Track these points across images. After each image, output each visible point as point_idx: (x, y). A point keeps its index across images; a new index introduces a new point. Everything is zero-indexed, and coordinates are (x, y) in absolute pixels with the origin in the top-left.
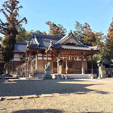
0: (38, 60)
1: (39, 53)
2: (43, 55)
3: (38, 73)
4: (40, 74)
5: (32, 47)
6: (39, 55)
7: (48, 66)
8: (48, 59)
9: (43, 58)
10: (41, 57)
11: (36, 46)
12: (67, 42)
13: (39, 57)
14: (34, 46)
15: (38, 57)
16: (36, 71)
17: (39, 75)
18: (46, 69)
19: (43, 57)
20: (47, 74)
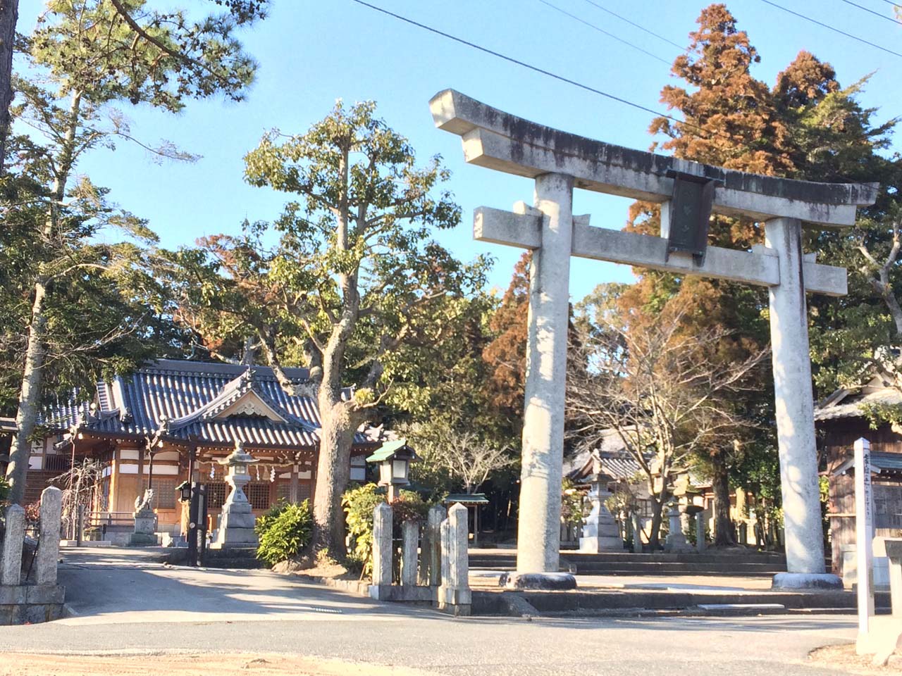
0: (120, 476)
1: (126, 447)
2: (141, 455)
3: (113, 526)
4: (122, 529)
5: (98, 425)
6: (125, 454)
7: (144, 503)
8: (153, 473)
9: (141, 469)
10: (134, 462)
11: (115, 420)
12: (234, 412)
13: (125, 461)
14: (105, 422)
15: (121, 461)
16: (110, 520)
17: (121, 534)
18: (137, 512)
19: (141, 462)
20: (142, 531)
